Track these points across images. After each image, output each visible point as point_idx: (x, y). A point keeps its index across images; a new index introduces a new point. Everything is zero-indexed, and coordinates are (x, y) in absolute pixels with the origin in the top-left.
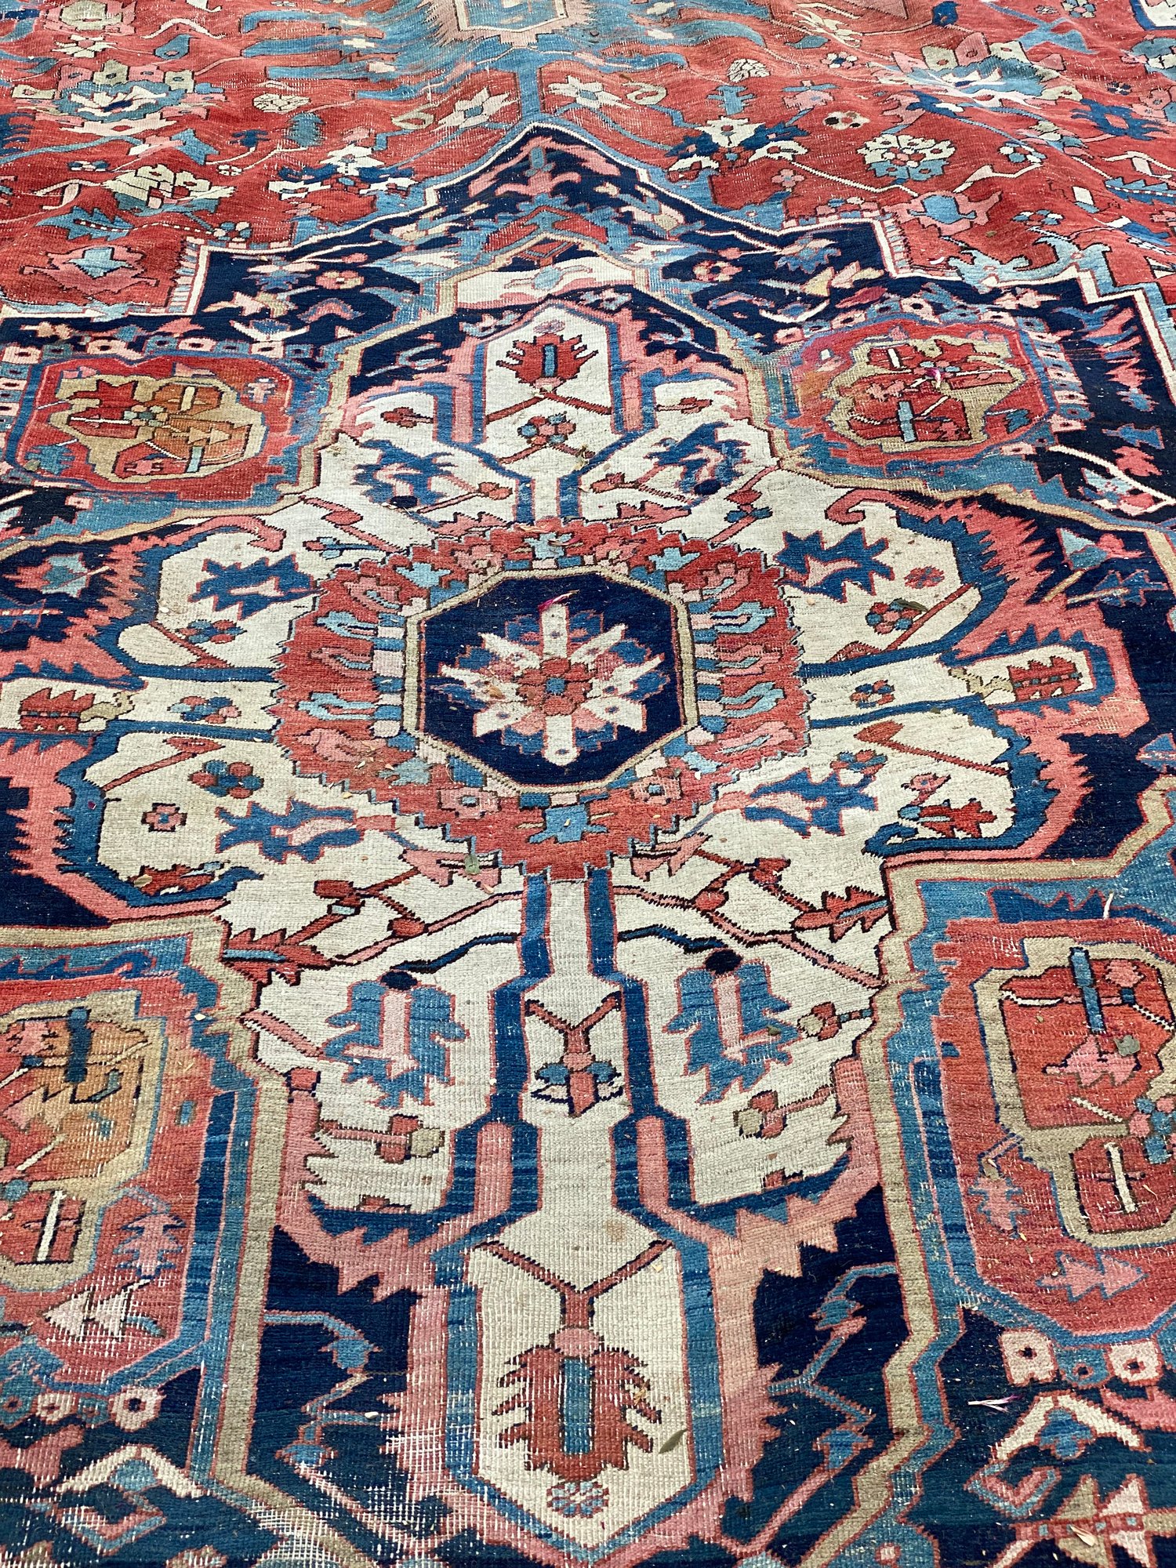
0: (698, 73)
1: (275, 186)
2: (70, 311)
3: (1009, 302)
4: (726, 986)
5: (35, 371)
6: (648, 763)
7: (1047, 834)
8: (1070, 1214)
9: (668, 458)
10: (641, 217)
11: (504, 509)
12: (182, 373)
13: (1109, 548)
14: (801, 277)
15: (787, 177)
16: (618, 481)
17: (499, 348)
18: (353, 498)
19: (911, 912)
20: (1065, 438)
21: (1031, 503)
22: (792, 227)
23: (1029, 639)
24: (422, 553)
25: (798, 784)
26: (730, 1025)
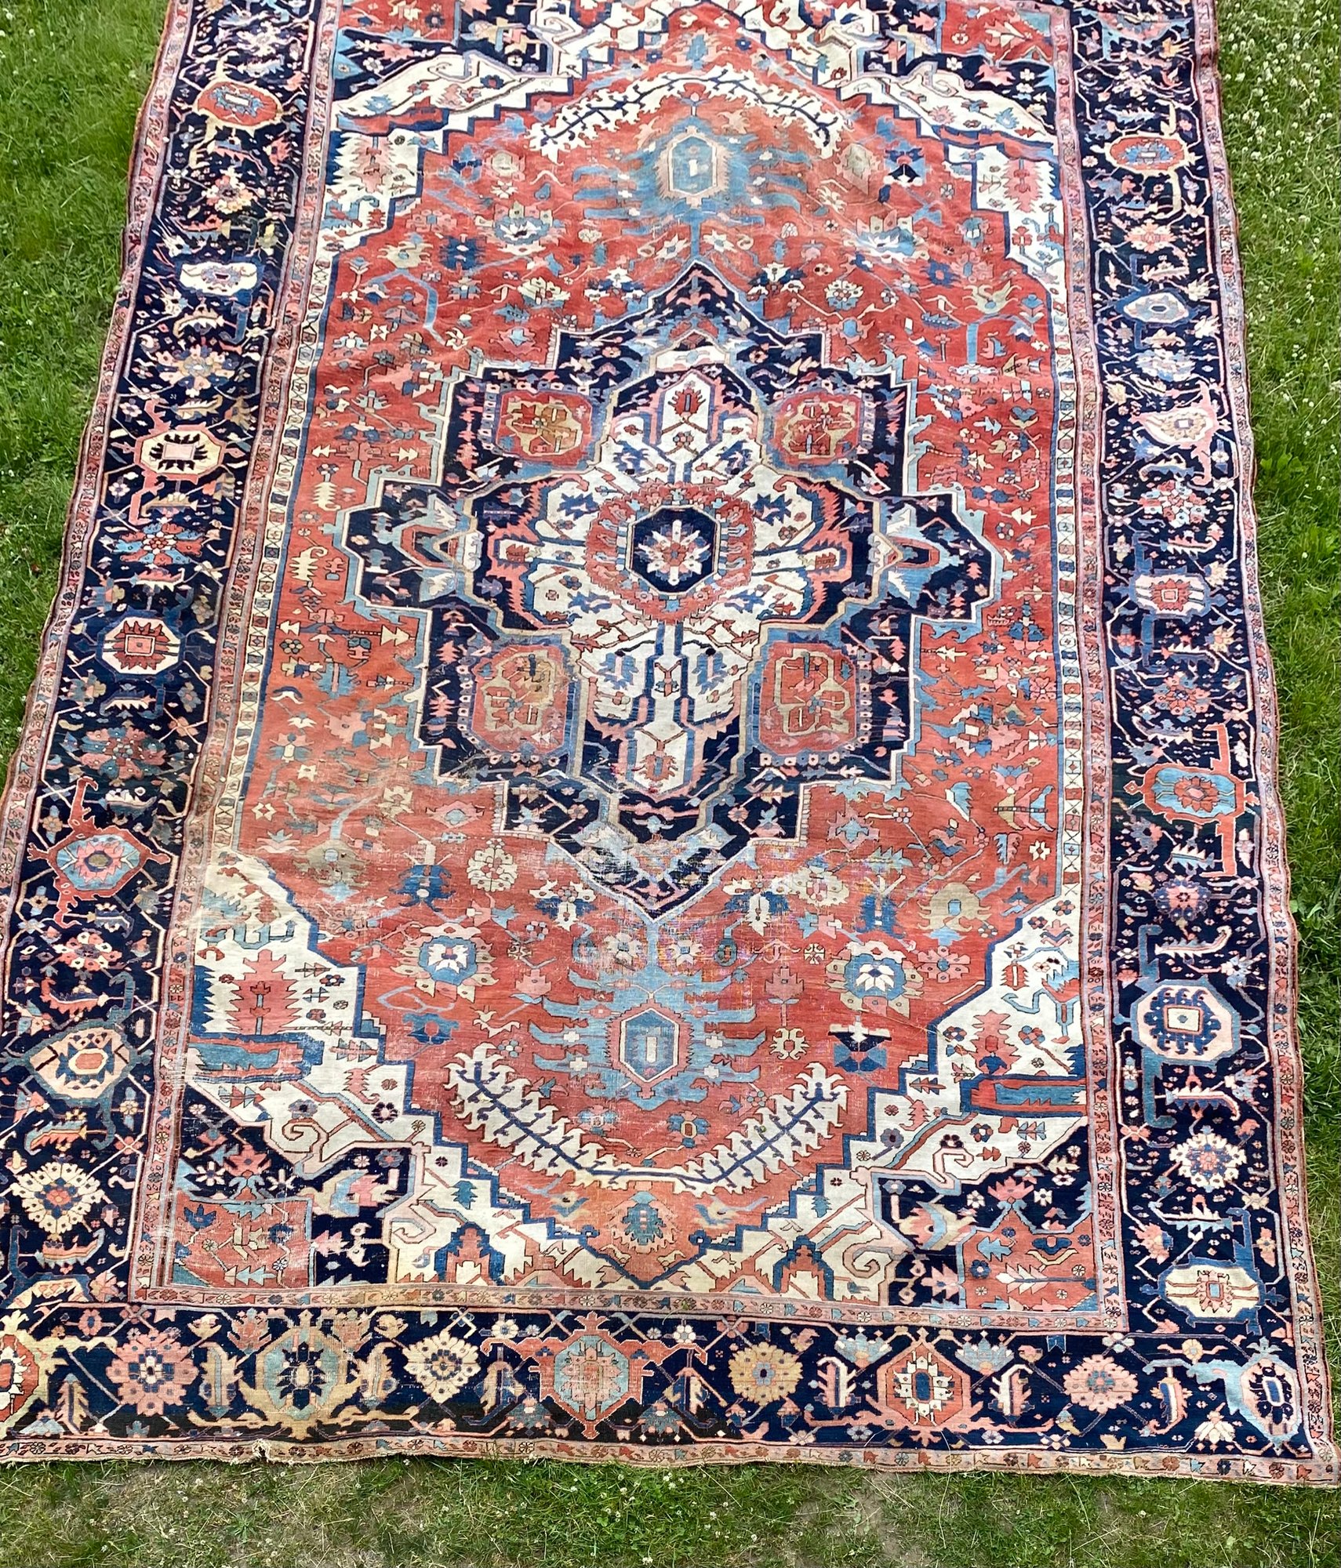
0: (769, 230)
1: (588, 292)
2: (509, 365)
3: (862, 384)
4: (711, 659)
5: (499, 396)
6: (700, 586)
7: (809, 616)
8: (786, 727)
9: (723, 457)
10: (733, 323)
11: (664, 477)
12: (552, 401)
13: (860, 509)
14: (789, 364)
15: (794, 303)
16: (704, 466)
17: (670, 395)
18: (611, 468)
19: (764, 638)
20: (861, 458)
21: (840, 486)
22: (791, 334)
23: (825, 546)
24: (635, 495)
25: (743, 596)
26: (710, 671)
